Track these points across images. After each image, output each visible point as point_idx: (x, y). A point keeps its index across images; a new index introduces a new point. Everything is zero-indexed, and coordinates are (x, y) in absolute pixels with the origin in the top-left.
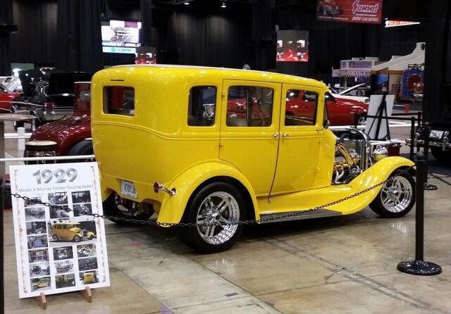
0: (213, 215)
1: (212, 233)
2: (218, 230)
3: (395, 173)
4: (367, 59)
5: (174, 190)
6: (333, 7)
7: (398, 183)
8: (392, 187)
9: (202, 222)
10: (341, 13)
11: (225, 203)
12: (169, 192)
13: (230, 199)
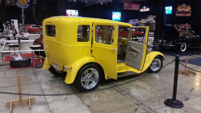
0: (88, 77)
1: (88, 84)
2: (90, 83)
3: (156, 57)
4: (136, 20)
5: (71, 68)
6: (127, 6)
7: (156, 61)
8: (154, 62)
9: (83, 80)
10: (129, 7)
11: (93, 72)
12: (70, 69)
13: (95, 71)
